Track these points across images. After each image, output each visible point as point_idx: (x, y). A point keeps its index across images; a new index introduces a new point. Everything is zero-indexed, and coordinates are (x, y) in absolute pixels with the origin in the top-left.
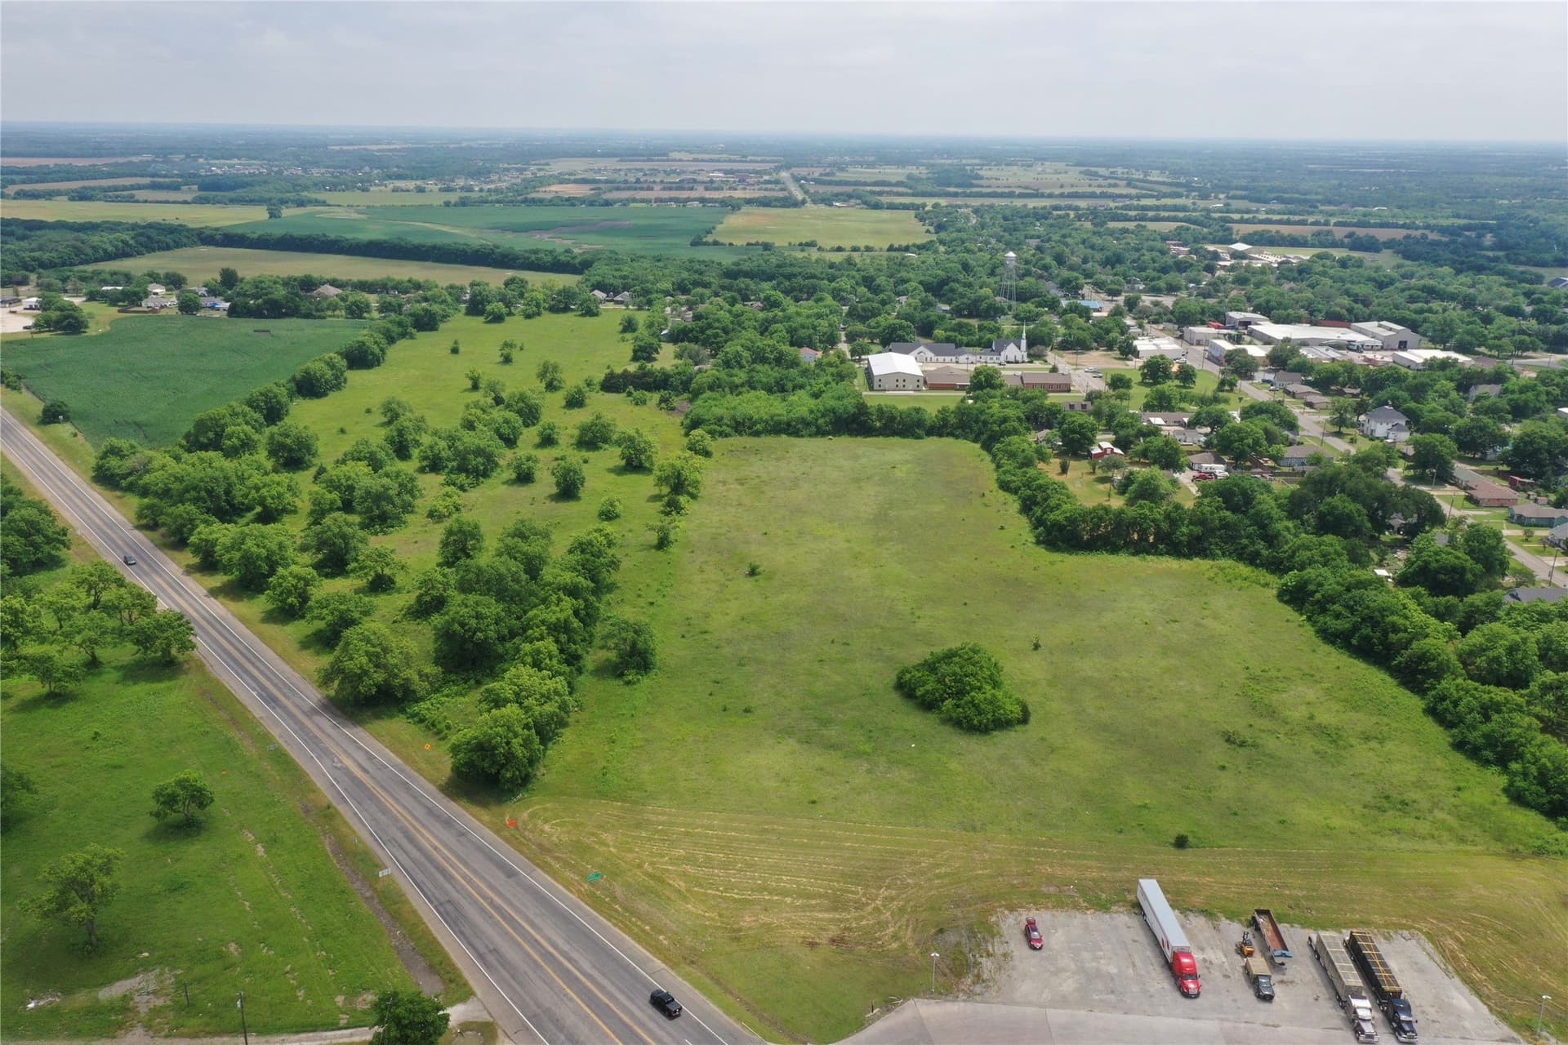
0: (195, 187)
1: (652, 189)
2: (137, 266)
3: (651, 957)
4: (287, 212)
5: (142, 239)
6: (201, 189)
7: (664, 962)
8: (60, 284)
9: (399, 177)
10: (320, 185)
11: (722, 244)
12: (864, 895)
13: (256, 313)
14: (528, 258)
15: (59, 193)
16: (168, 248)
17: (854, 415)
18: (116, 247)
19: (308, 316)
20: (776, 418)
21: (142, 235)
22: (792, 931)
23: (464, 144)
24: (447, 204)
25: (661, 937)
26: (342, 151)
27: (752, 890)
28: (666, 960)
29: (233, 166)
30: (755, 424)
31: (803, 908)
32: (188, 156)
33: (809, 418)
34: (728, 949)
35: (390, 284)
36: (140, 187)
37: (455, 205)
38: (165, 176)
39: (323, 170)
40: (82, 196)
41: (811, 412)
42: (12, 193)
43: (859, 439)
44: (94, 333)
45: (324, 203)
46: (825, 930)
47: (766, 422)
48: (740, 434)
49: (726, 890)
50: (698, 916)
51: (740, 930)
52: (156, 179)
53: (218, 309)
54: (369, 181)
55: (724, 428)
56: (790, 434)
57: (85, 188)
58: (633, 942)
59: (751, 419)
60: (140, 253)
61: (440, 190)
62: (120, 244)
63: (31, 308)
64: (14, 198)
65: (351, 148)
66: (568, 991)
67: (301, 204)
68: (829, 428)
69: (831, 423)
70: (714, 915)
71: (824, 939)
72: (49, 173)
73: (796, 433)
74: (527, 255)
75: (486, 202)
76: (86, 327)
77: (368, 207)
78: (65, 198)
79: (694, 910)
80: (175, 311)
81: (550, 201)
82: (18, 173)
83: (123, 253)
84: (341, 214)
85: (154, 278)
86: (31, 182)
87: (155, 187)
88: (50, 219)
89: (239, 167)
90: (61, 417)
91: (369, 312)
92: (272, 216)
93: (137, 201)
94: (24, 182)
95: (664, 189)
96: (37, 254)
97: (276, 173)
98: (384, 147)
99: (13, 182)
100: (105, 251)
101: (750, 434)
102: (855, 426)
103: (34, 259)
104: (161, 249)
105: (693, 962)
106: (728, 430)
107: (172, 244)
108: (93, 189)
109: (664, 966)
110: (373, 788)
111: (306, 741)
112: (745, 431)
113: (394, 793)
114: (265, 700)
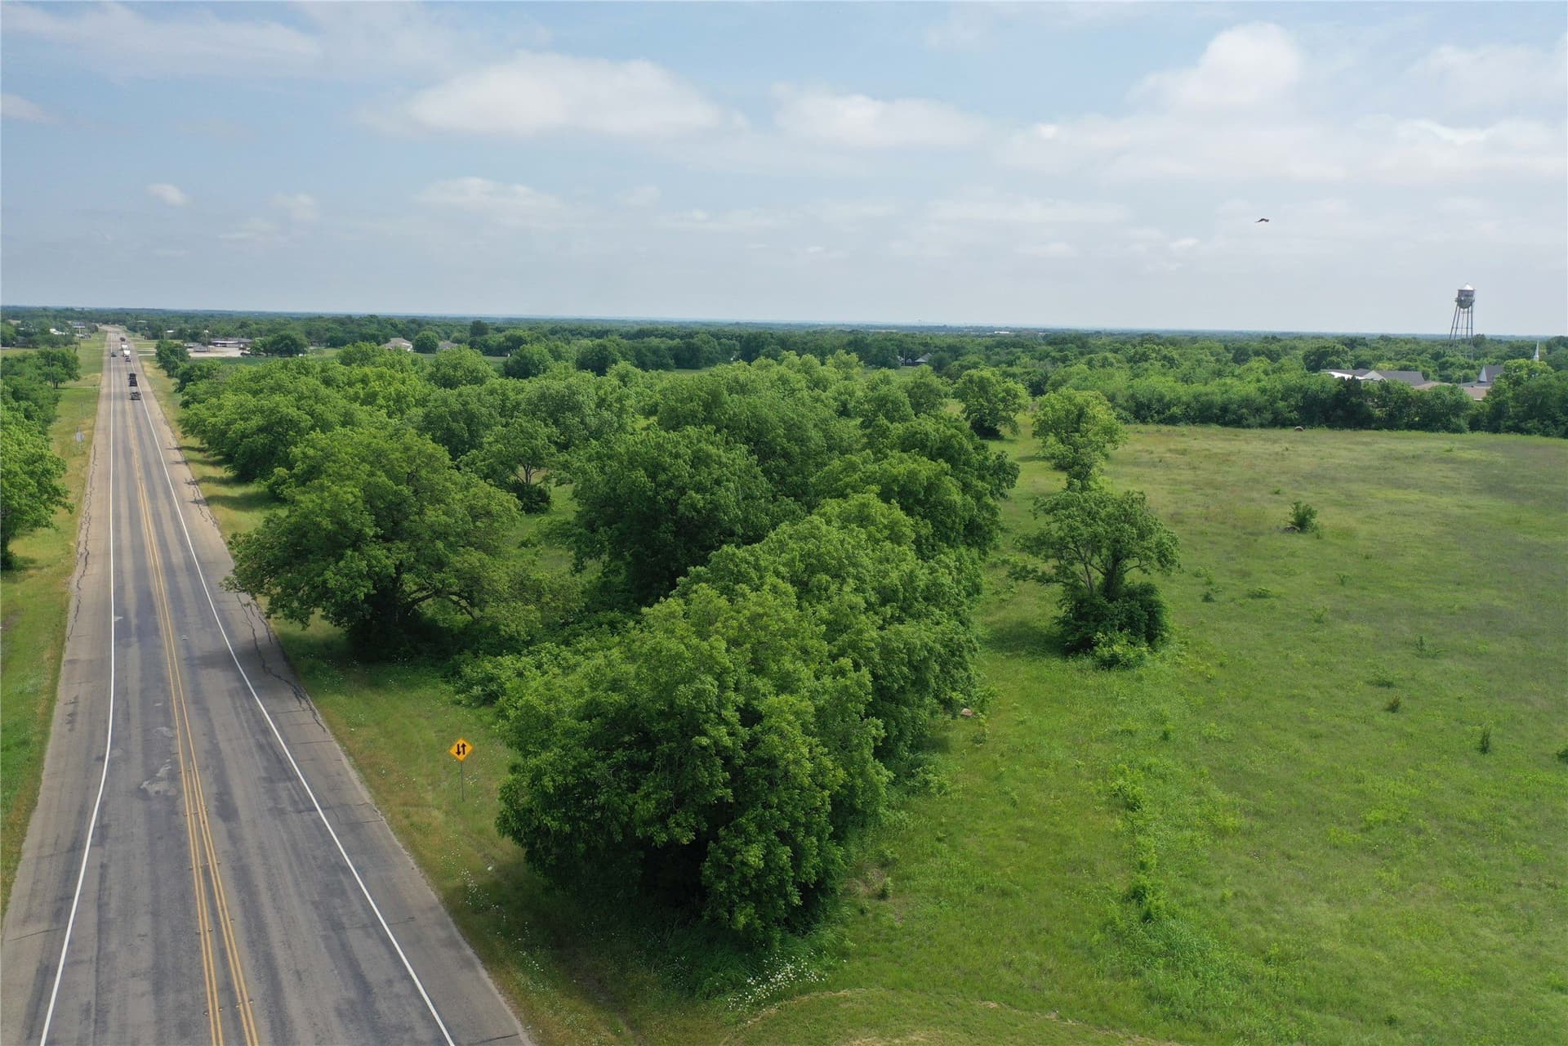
17: (1339, 393)
20: (1204, 398)
30: (1168, 406)
33: (1262, 400)
41: (1263, 391)
43: (1348, 433)
47: (1188, 405)
48: (1144, 421)
59: (1160, 399)
68: (1294, 415)
69: (1297, 408)
73: (1238, 422)
101: (1161, 422)
102: (1340, 412)
110: (206, 872)
111: (127, 717)
112: (1152, 417)
113: (265, 898)
114: (123, 629)
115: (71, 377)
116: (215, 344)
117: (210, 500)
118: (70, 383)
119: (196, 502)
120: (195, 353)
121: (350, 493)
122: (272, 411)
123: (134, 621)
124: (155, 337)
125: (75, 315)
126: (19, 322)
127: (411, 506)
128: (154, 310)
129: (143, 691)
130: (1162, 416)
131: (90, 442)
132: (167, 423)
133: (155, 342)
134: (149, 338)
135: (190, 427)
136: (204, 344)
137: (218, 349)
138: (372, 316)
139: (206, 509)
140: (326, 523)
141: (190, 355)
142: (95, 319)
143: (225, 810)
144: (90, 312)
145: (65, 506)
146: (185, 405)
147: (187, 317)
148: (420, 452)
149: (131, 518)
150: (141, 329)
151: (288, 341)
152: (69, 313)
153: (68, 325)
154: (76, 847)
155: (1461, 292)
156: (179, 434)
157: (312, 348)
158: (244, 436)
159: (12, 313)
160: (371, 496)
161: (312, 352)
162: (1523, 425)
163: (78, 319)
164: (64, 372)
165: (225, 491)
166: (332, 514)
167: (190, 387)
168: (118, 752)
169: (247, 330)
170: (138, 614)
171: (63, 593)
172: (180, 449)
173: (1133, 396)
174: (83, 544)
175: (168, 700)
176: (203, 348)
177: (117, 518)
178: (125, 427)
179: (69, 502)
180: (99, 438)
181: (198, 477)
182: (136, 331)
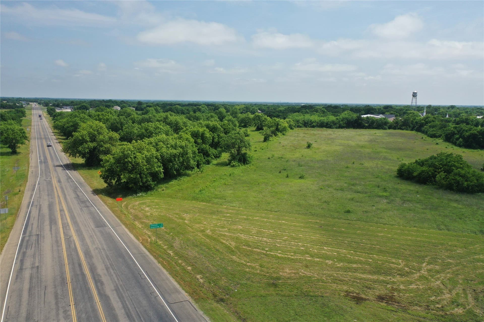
3: (180, 289)
7: (191, 295)
12: (406, 265)
20: (322, 121)
22: (334, 286)
25: (198, 277)
27: (295, 253)
28: (194, 294)
30: (312, 123)
31: (346, 269)
33: (336, 121)
34: (263, 292)
43: (358, 130)
46: (370, 288)
47: (318, 123)
48: (306, 127)
49: (271, 250)
50: (239, 264)
51: (278, 278)
55: (300, 124)
58: (169, 276)
59: (311, 121)
66: (73, 308)
69: (345, 123)
70: (256, 265)
71: (371, 295)
73: (330, 127)
79: (238, 260)
101: (310, 127)
102: (356, 124)
105: (222, 300)
106: (301, 125)
109: (189, 298)
110: (56, 187)
111: (42, 172)
112: (308, 126)
113: (65, 190)
114: (41, 162)
115: (24, 116)
116: (64, 108)
117: (59, 143)
118: (24, 118)
119: (57, 143)
120: (58, 111)
121: (85, 132)
122: (74, 121)
123: (43, 161)
124: (46, 106)
125: (22, 100)
126: (6, 101)
127: (97, 136)
128: (46, 98)
129: (45, 170)
130: (311, 126)
131: (30, 131)
132: (50, 127)
133: (46, 107)
134: (45, 106)
135: (55, 127)
136: (60, 108)
137: (64, 109)
138: (110, 100)
139: (59, 144)
140: (80, 138)
141: (57, 111)
142: (29, 101)
143: (59, 181)
144: (27, 99)
145: (28, 140)
146: (55, 122)
147: (56, 100)
148: (99, 126)
149: (41, 145)
150: (42, 104)
151: (84, 107)
152: (20, 99)
153: (20, 103)
154: (35, 185)
155: (414, 93)
156: (53, 129)
157: (91, 109)
158: (68, 127)
159: (3, 99)
160: (90, 133)
161: (91, 110)
162: (402, 127)
163: (23, 101)
164: (22, 115)
165: (63, 141)
166: (81, 136)
167: (56, 118)
168: (41, 176)
169: (73, 104)
170: (44, 160)
171: (28, 157)
172: (53, 133)
173: (304, 120)
174: (31, 150)
175: (50, 170)
176: (60, 109)
177: (38, 146)
178: (39, 128)
179: (29, 139)
180: (32, 130)
181: (57, 138)
182: (41, 104)
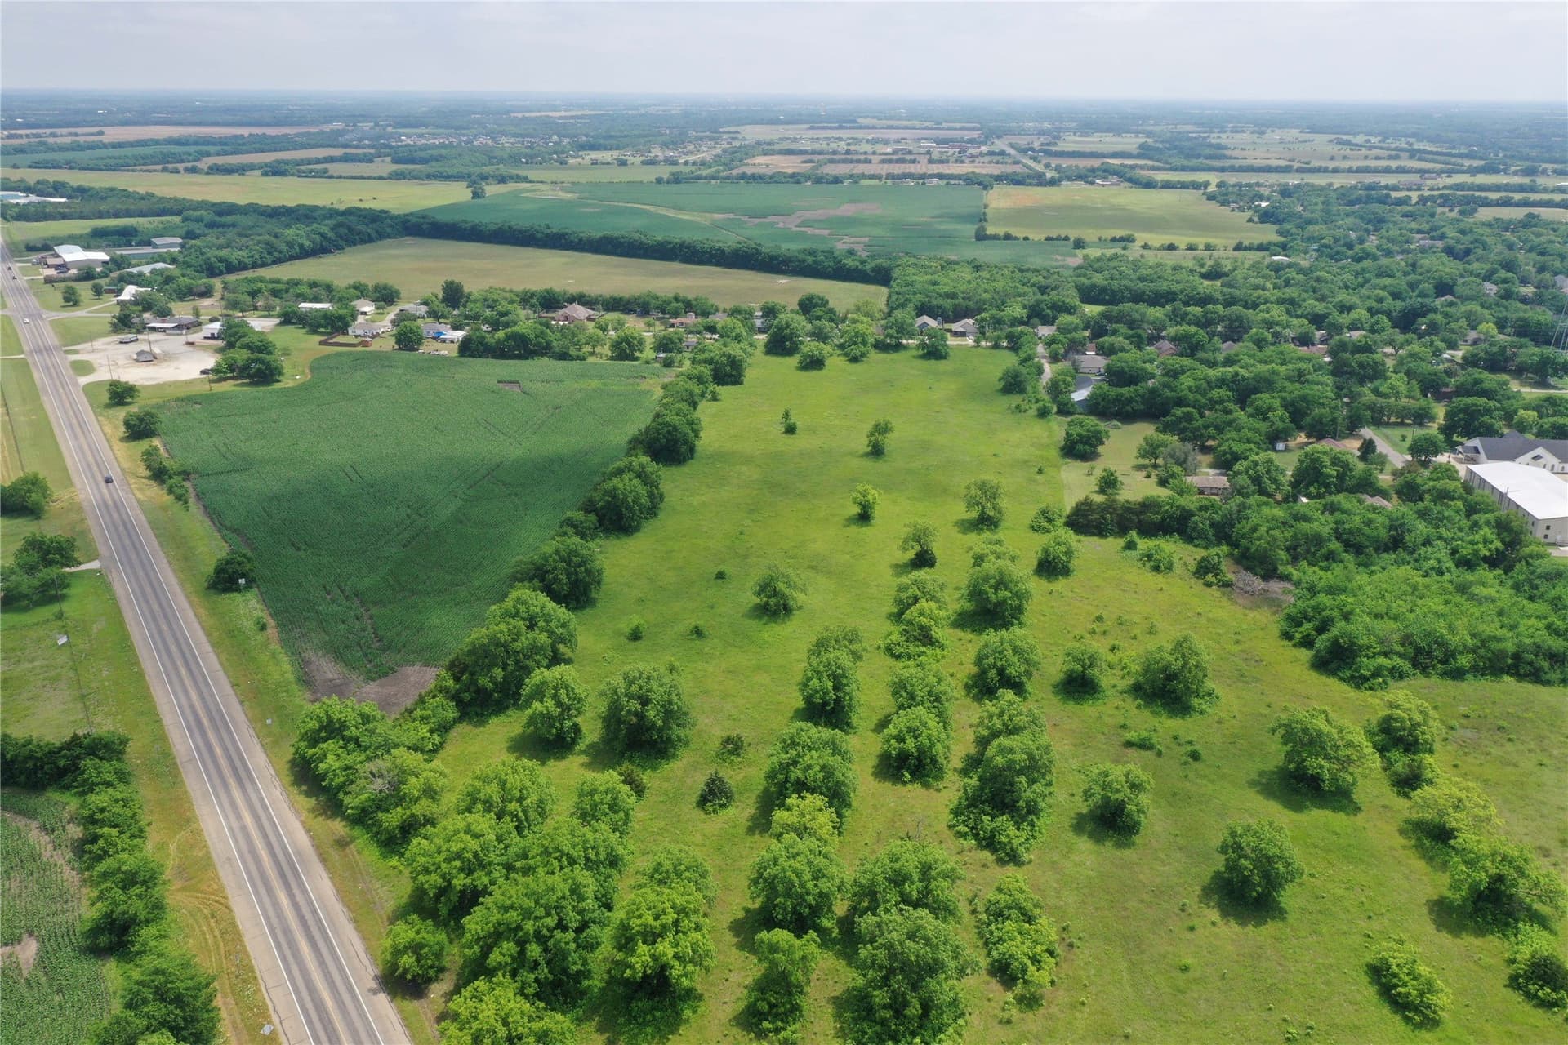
0: (388, 159)
1: (870, 162)
2: (339, 269)
4: (492, 190)
5: (343, 231)
6: (396, 161)
8: (249, 299)
9: (593, 147)
10: (515, 159)
11: (1016, 238)
13: (499, 352)
14: (804, 261)
15: (252, 167)
16: (370, 240)
18: (313, 242)
19: (564, 356)
21: (341, 225)
23: (643, 111)
24: (659, 181)
26: (524, 118)
29: (421, 136)
32: (377, 124)
35: (653, 303)
36: (332, 160)
37: (668, 182)
38: (357, 147)
39: (512, 140)
40: (275, 170)
42: (205, 168)
44: (291, 384)
45: (526, 179)
48: (1426, 673)
52: (348, 151)
53: (444, 341)
54: (563, 153)
55: (1396, 660)
56: (1520, 677)
57: (278, 162)
60: (339, 248)
61: (643, 163)
62: (318, 238)
63: (212, 337)
64: (207, 173)
65: (533, 114)
67: (502, 180)
72: (244, 144)
74: (801, 256)
75: (699, 178)
76: (281, 374)
77: (573, 183)
78: (258, 172)
80: (389, 344)
81: (771, 177)
82: (214, 144)
83: (321, 249)
84: (547, 192)
85: (361, 291)
86: (226, 153)
87: (346, 159)
88: (242, 201)
89: (428, 138)
90: (242, 581)
91: (641, 351)
92: (475, 195)
93: (331, 177)
94: (218, 154)
95: (883, 161)
96: (223, 253)
97: (467, 142)
98: (563, 114)
99: (208, 154)
100: (301, 246)
103: (221, 260)
104: (363, 241)
107: (374, 235)
108: (286, 162)
